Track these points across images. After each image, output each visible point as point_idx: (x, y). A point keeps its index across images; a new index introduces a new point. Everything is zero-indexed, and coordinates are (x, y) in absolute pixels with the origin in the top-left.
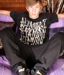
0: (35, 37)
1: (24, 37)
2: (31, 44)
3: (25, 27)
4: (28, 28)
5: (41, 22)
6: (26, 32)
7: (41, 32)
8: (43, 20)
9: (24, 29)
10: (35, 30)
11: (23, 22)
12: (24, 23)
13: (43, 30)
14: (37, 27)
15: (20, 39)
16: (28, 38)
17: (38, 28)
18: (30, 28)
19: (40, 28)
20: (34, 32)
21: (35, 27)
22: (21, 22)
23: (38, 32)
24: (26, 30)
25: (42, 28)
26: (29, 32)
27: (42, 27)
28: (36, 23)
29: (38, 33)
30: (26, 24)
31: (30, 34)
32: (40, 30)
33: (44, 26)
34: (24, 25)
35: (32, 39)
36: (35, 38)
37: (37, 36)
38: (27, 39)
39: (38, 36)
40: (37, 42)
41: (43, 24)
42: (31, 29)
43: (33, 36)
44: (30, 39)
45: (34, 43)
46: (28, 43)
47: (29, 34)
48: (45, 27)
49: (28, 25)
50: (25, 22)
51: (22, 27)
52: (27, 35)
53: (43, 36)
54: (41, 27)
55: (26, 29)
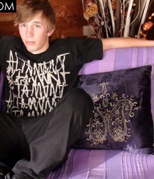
0: (39, 96)
1: (15, 96)
2: (29, 114)
3: (17, 73)
4: (23, 75)
5: (53, 61)
6: (19, 85)
7: (52, 86)
8: (59, 57)
9: (14, 78)
10: (38, 81)
11: (13, 62)
12: (15, 64)
13: (58, 82)
14: (43, 74)
15: (8, 102)
16: (23, 100)
17: (46, 75)
18: (26, 76)
19: (50, 75)
20: (34, 85)
21: (38, 72)
22: (9, 62)
23: (45, 84)
25: (56, 76)
26: (25, 86)
27: (56, 72)
29: (44, 87)
30: (20, 67)
31: (27, 90)
32: (49, 81)
33: (62, 71)
35: (32, 101)
36: (37, 100)
37: (43, 95)
39: (46, 95)
40: (41, 108)
41: (59, 66)
42: (29, 77)
43: (34, 95)
44: (26, 101)
45: (35, 112)
46: (22, 112)
47: (24, 91)
48: (63, 74)
49: (23, 67)
50: (17, 62)
51: (11, 74)
52: (21, 92)
54: (53, 74)
55: (19, 77)
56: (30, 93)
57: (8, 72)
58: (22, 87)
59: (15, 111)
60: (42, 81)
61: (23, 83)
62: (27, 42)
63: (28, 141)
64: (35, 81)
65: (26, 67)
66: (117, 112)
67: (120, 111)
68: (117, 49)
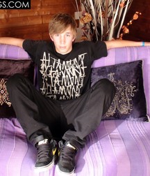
0: (67, 85)
1: (48, 85)
2: (61, 98)
3: (49, 69)
4: (54, 69)
5: (76, 59)
6: (52, 77)
7: (76, 77)
8: (80, 56)
9: (48, 73)
10: (66, 74)
11: (46, 60)
12: (47, 62)
13: (80, 74)
14: (70, 69)
15: (42, 89)
16: (55, 88)
18: (57, 71)
19: (74, 70)
20: (64, 76)
21: (66, 68)
22: (43, 60)
23: (72, 76)
24: (50, 74)
25: (78, 70)
26: (57, 77)
27: (78, 67)
28: (67, 62)
29: (71, 78)
30: (51, 64)
31: (58, 81)
32: (74, 74)
33: (82, 66)
34: (47, 65)
35: (62, 89)
36: (66, 88)
37: (70, 84)
38: (53, 88)
39: (72, 84)
40: (69, 93)
41: (80, 63)
42: (59, 71)
43: (64, 84)
44: (58, 89)
45: (65, 96)
46: (55, 96)
47: (55, 81)
48: (83, 68)
49: (54, 64)
50: (49, 60)
51: (45, 69)
52: (54, 83)
53: (80, 83)
54: (76, 68)
55: (51, 71)
56: (60, 83)
57: (42, 67)
58: (54, 79)
59: (50, 96)
60: (69, 74)
61: (55, 76)
62: (60, 47)
63: (66, 116)
64: (64, 74)
65: (56, 64)
66: (123, 94)
67: (124, 92)
68: (115, 48)
